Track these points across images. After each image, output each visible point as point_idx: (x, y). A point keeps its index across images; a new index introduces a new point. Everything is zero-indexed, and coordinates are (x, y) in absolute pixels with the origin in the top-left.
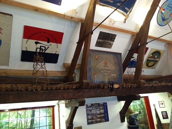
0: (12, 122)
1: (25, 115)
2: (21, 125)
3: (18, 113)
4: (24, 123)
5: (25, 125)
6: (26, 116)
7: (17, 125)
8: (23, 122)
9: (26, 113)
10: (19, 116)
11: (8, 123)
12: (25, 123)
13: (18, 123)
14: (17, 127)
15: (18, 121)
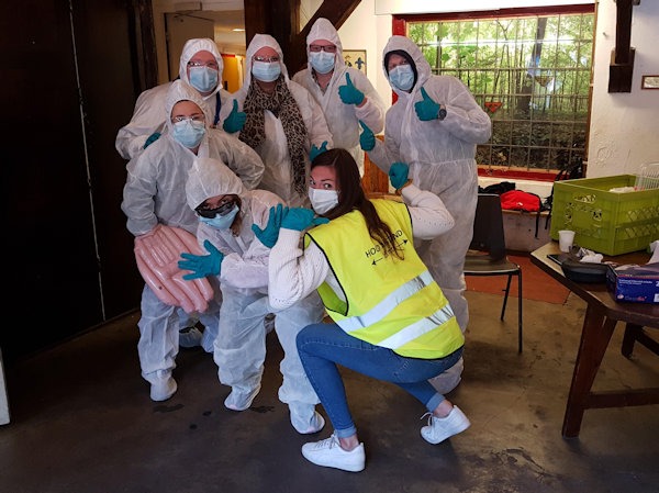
0: (484, 48)
1: (518, 30)
2: (505, 57)
3: (499, 25)
4: (513, 54)
5: (516, 59)
6: (521, 33)
7: (496, 56)
8: (512, 51)
9: (522, 26)
10: (502, 34)
11: (477, 48)
12: (516, 52)
13: (500, 52)
14: (496, 61)
15: (500, 46)
